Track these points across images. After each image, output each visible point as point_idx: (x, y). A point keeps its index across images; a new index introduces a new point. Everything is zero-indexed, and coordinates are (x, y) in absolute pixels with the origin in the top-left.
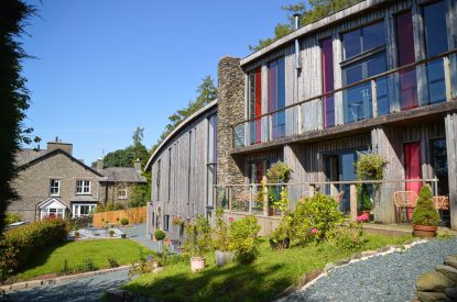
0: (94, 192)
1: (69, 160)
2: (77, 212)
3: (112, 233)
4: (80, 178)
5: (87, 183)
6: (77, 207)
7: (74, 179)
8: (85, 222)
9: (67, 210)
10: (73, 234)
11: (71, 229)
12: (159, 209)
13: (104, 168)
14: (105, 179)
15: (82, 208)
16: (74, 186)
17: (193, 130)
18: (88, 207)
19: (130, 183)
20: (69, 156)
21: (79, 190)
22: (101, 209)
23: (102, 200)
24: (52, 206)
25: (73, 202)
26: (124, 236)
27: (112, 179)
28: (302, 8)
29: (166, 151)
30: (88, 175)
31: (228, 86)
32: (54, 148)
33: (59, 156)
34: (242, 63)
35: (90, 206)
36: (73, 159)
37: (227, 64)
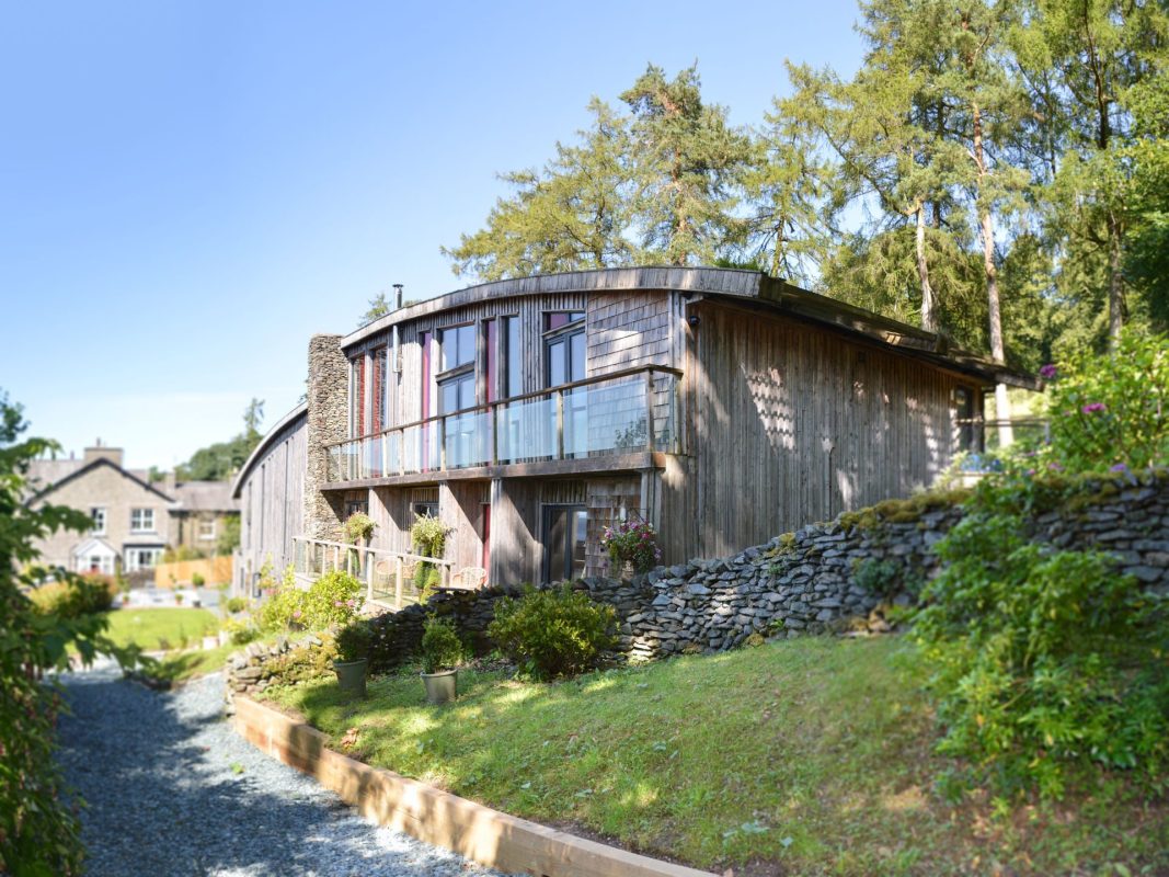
0: (161, 529)
1: (117, 475)
2: (132, 563)
3: (179, 599)
4: (138, 504)
5: (149, 513)
6: (132, 553)
7: (127, 506)
8: (143, 579)
9: (119, 559)
10: (119, 598)
11: (118, 591)
12: (250, 563)
13: (178, 486)
14: (178, 506)
15: (142, 555)
16: (127, 520)
17: (290, 439)
18: (149, 555)
19: (218, 513)
20: (118, 468)
21: (135, 524)
22: (170, 558)
23: (173, 541)
24: (94, 552)
25: (127, 546)
26: (197, 604)
27: (189, 506)
28: (532, 179)
29: (258, 470)
30: (150, 500)
31: (319, 384)
32: (94, 457)
33: (104, 470)
34: (345, 343)
35: (154, 551)
36: (126, 474)
37: (320, 345)
